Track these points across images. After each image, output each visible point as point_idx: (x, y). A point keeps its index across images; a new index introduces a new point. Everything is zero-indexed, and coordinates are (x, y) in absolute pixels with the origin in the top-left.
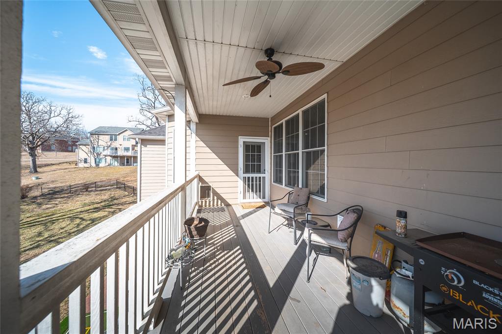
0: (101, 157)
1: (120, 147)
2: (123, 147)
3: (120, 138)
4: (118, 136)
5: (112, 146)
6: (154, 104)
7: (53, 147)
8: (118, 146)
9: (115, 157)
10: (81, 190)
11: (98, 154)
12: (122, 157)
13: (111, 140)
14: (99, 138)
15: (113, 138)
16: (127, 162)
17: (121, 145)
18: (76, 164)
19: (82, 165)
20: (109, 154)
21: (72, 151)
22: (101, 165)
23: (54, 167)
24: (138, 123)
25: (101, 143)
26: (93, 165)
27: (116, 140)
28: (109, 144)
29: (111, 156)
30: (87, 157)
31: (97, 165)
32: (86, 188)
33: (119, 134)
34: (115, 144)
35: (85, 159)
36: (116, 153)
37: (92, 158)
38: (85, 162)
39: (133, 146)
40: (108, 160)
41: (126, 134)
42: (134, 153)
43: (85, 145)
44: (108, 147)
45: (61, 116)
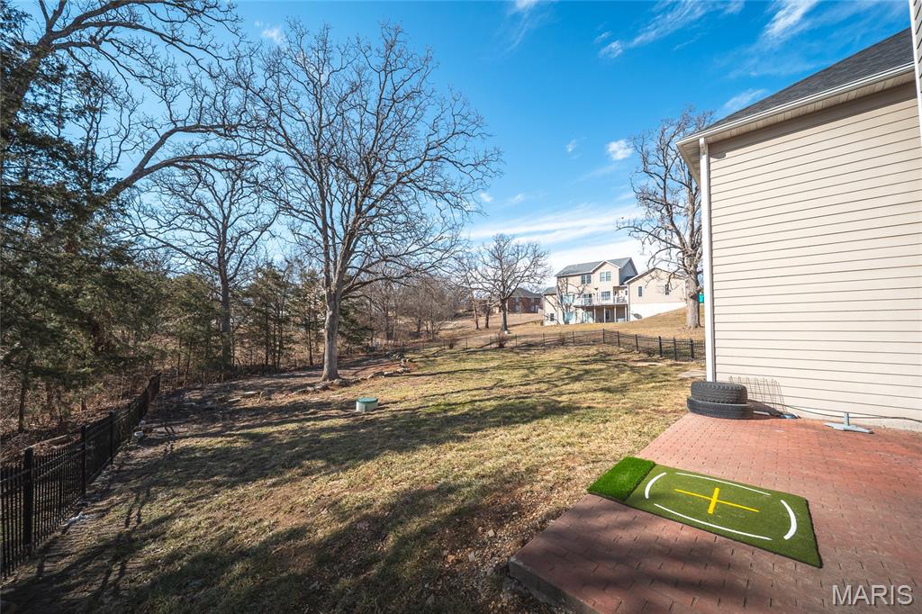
0: (571, 310)
1: (596, 292)
2: (599, 292)
3: (595, 278)
4: (592, 276)
5: (585, 292)
6: (664, 181)
7: (517, 308)
8: (593, 291)
9: (588, 309)
10: (557, 345)
11: (568, 307)
12: (600, 309)
13: (583, 282)
14: (569, 282)
15: (586, 278)
16: (607, 318)
17: (596, 289)
18: (542, 323)
19: (548, 323)
20: (580, 304)
21: (534, 312)
22: (571, 322)
23: (521, 326)
24: (633, 229)
25: (571, 289)
26: (562, 322)
27: (589, 281)
28: (581, 289)
29: (583, 308)
30: (554, 312)
31: (567, 323)
32: (562, 342)
33: (594, 272)
34: (589, 289)
35: (552, 315)
36: (590, 301)
37: (560, 312)
38: (552, 319)
39: (616, 289)
40: (580, 315)
41: (604, 269)
42: (618, 300)
43: (551, 295)
44: (580, 294)
45: (528, 255)
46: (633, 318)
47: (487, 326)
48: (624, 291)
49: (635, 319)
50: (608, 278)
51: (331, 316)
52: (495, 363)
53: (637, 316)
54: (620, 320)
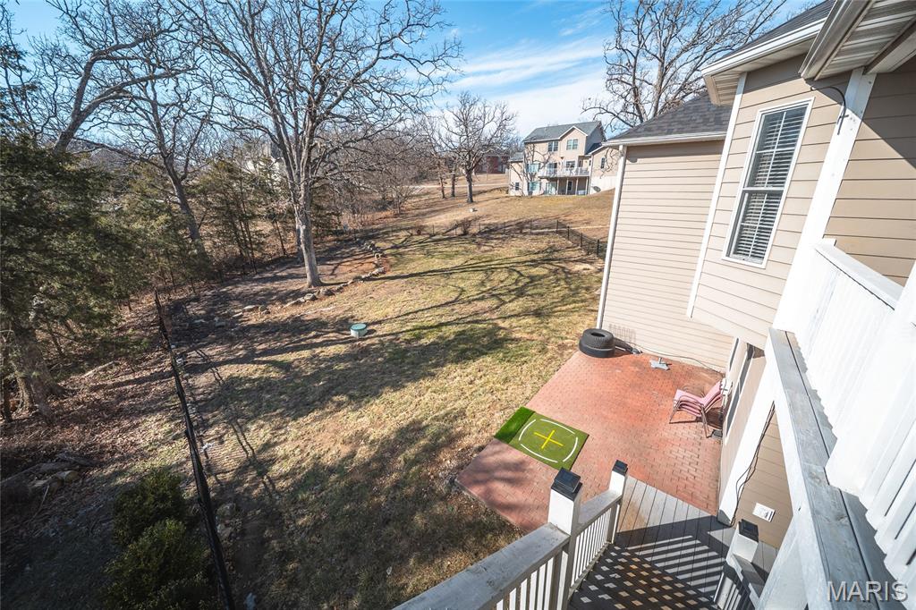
0: (535, 180)
1: (561, 161)
2: (564, 162)
3: (562, 145)
4: (559, 143)
5: (551, 161)
6: (635, 58)
7: (485, 169)
8: (559, 160)
9: (552, 180)
10: (516, 231)
11: (532, 176)
12: (563, 180)
13: (550, 150)
14: (536, 149)
15: (553, 145)
16: (569, 189)
17: (562, 158)
18: (507, 192)
19: (513, 193)
20: (545, 174)
21: (502, 172)
22: (535, 193)
23: (487, 196)
24: (598, 111)
25: (537, 157)
26: (526, 193)
27: (556, 149)
28: (547, 157)
29: (547, 178)
30: (519, 181)
31: (530, 193)
32: (521, 228)
33: (562, 138)
34: (555, 158)
35: (517, 184)
36: (555, 172)
37: (525, 182)
38: (517, 189)
39: (582, 158)
40: (544, 185)
41: (571, 137)
42: (581, 171)
43: (517, 162)
44: (545, 163)
45: (495, 119)
46: (592, 192)
47: (453, 195)
48: (588, 161)
49: (595, 192)
50: (575, 147)
51: (304, 231)
52: (458, 261)
53: (596, 189)
54: (581, 192)
